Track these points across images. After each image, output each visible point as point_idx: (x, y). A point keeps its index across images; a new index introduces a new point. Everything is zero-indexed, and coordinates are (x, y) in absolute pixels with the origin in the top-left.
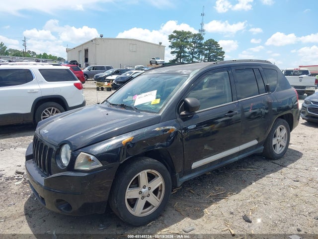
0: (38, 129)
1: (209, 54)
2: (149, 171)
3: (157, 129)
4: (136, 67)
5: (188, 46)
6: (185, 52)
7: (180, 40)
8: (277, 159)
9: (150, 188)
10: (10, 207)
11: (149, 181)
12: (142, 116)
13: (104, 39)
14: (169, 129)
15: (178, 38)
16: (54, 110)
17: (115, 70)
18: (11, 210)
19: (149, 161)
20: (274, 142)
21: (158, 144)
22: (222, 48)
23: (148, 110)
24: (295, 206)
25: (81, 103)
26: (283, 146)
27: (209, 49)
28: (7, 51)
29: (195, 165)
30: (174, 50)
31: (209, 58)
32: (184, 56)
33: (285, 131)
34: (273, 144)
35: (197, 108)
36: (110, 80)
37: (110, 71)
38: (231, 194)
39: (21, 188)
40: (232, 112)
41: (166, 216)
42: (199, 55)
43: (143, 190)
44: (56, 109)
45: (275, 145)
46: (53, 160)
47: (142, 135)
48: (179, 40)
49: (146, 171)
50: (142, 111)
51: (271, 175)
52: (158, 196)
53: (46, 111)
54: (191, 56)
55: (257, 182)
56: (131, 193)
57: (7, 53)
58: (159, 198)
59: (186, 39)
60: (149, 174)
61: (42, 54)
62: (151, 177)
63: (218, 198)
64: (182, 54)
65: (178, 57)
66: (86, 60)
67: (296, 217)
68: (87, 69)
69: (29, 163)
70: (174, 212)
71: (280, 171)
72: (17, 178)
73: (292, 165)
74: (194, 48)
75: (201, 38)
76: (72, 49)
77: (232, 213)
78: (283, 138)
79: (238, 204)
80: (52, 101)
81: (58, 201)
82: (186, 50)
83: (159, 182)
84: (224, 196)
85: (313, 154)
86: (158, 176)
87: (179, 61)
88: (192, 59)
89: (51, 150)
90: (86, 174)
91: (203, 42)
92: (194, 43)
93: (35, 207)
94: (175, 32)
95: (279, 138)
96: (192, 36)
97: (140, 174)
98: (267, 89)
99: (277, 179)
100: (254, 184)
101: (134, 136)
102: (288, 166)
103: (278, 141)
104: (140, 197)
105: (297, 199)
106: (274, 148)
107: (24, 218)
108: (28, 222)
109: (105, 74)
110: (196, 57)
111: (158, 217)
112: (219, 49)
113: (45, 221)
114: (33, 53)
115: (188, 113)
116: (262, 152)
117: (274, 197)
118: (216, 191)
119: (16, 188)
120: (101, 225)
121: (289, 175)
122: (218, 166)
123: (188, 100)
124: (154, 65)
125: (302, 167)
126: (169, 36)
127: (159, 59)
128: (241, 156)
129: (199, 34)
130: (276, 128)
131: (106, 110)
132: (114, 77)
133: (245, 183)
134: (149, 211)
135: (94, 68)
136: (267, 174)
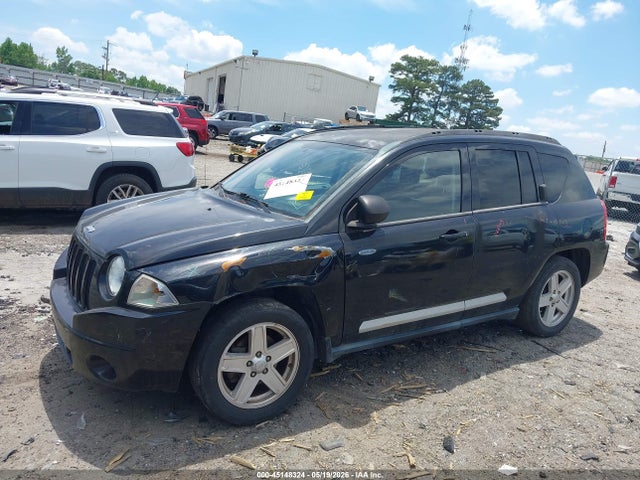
0: (82, 222)
1: (470, 110)
2: (271, 325)
3: (296, 248)
4: (315, 122)
5: (429, 90)
6: (420, 101)
7: (413, 76)
8: (546, 337)
9: (269, 358)
10: (15, 361)
11: (270, 344)
12: (272, 220)
13: (260, 59)
14: (319, 252)
15: (411, 72)
16: (132, 190)
17: (271, 123)
18: (16, 367)
19: (273, 306)
20: (543, 301)
21: (294, 277)
22: (497, 101)
23: (288, 210)
24: (550, 430)
25: (187, 182)
26: (562, 313)
27: (470, 100)
28: (71, 65)
29: (366, 326)
30: (398, 94)
31: (469, 118)
32: (417, 110)
33: (568, 283)
34: (540, 306)
35: (382, 217)
36: (258, 143)
37: (263, 126)
38: (434, 392)
39: (44, 328)
40: (456, 232)
41: (296, 414)
42: (449, 110)
43: (256, 360)
44: (137, 189)
45: (544, 309)
46: (94, 280)
47: (264, 255)
48: (411, 75)
49: (265, 325)
50: (274, 210)
51: (523, 366)
52: (285, 374)
53: (117, 191)
54: (432, 110)
55: (490, 375)
56: (230, 363)
57: (70, 70)
58: (286, 380)
59: (425, 74)
60: (270, 332)
61: (138, 78)
62: (274, 338)
63: (405, 395)
64: (415, 104)
65: (405, 109)
66: (221, 98)
67: (546, 452)
68: (217, 116)
69: (59, 284)
70: (313, 408)
71: (544, 360)
72: (40, 309)
73: (572, 352)
74: (441, 94)
75: (458, 77)
76: (195, 74)
77: (422, 427)
78: (563, 297)
79: (439, 413)
80: (131, 173)
81: (93, 358)
82: (424, 97)
83: (288, 348)
84: (418, 393)
85: (623, 335)
86: (288, 338)
87: (406, 118)
88: (433, 117)
89: (93, 263)
90: (148, 316)
91: (461, 84)
92: (442, 84)
93: (60, 367)
94: (405, 58)
95: (554, 296)
96: (437, 71)
97: (252, 328)
98: (541, 195)
99: (532, 374)
100: (483, 378)
101: (247, 257)
102: (564, 354)
103: (552, 302)
104: (247, 371)
105: (560, 417)
106: (543, 314)
107: (35, 383)
108: (42, 390)
109: (252, 129)
110: (442, 114)
111: (279, 415)
112: (492, 102)
113: (71, 393)
114: (122, 73)
115: (361, 225)
116: (514, 318)
117: (514, 408)
118: (406, 381)
119: (35, 328)
120: (171, 414)
121: (558, 371)
122: (417, 333)
123: (366, 200)
124: (353, 122)
125: (591, 358)
126: (392, 65)
127: (364, 109)
128: (467, 321)
129: (455, 68)
130: (551, 274)
131: (209, 201)
132: (266, 138)
133: (466, 375)
134: (263, 401)
135: (232, 116)
136: (517, 363)
